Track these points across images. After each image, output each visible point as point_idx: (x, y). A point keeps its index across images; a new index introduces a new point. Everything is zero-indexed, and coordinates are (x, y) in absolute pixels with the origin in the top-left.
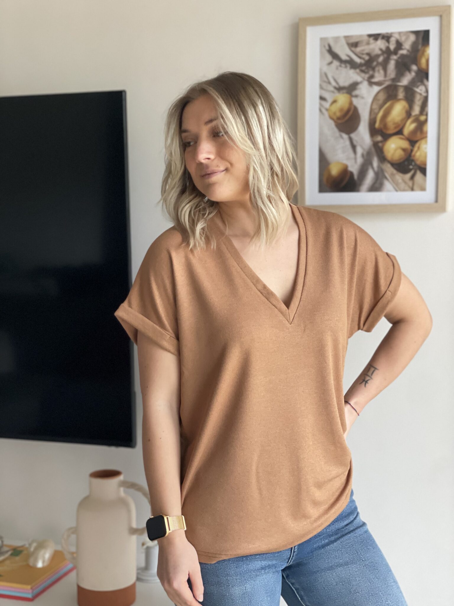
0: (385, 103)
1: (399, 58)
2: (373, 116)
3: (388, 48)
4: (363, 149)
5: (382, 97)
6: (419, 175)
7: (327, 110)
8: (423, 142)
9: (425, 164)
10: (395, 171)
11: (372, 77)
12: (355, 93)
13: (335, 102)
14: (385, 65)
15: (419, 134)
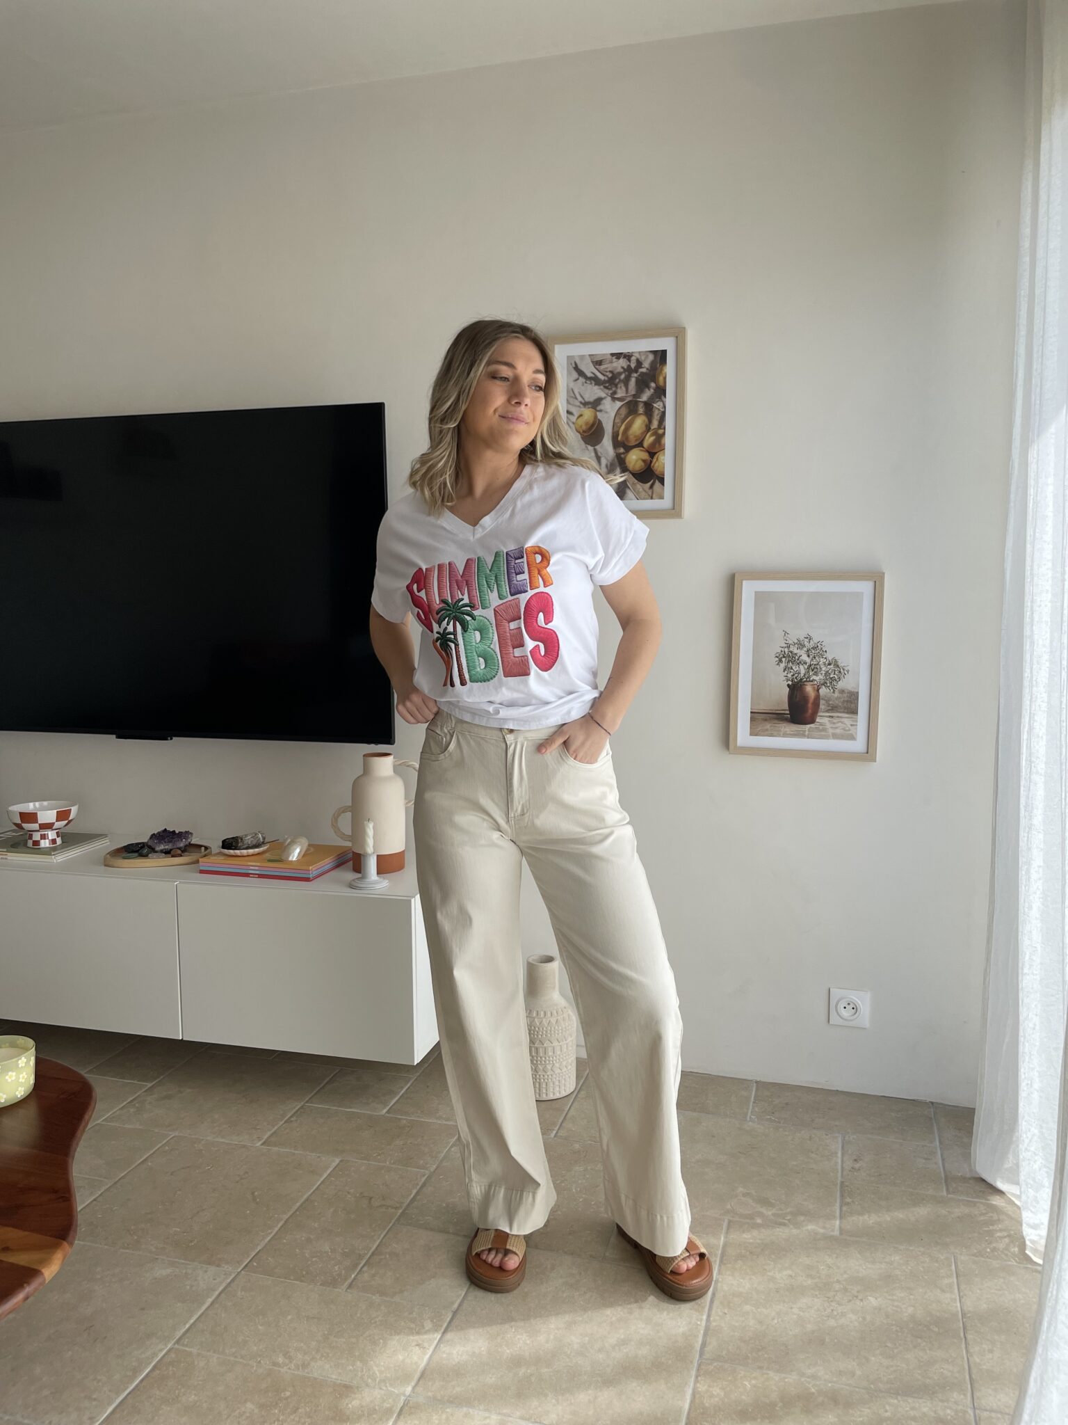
0: (626, 417)
1: (639, 376)
2: (615, 430)
3: (629, 366)
4: (607, 460)
5: (624, 412)
6: (657, 484)
7: (573, 423)
8: (662, 452)
9: (664, 475)
10: (636, 481)
11: (615, 393)
12: (598, 408)
13: (581, 415)
14: (626, 382)
15: (657, 446)
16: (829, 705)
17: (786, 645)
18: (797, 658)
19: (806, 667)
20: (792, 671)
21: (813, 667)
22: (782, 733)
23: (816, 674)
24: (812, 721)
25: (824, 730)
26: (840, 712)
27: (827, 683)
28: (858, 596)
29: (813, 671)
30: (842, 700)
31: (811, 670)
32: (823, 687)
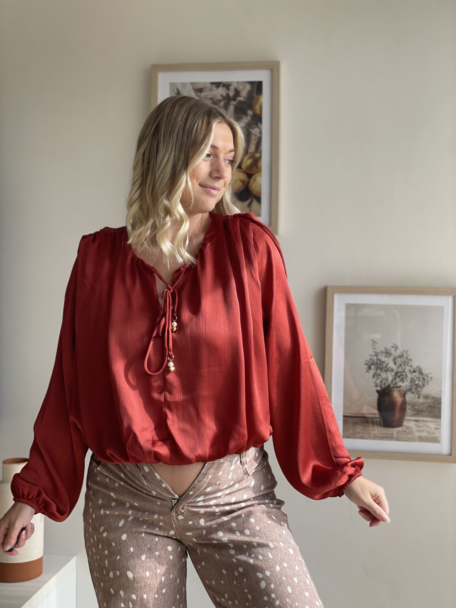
1: (237, 103)
3: (228, 95)
6: (255, 203)
8: (258, 174)
9: (260, 195)
10: (235, 200)
15: (254, 168)
16: (414, 410)
17: (374, 354)
18: (384, 365)
19: (393, 374)
20: (380, 377)
21: (399, 374)
22: (372, 437)
23: (402, 380)
24: (399, 424)
25: (411, 432)
26: (426, 416)
27: (412, 389)
28: (440, 309)
29: (399, 377)
30: (426, 405)
31: (397, 377)
32: (409, 392)
